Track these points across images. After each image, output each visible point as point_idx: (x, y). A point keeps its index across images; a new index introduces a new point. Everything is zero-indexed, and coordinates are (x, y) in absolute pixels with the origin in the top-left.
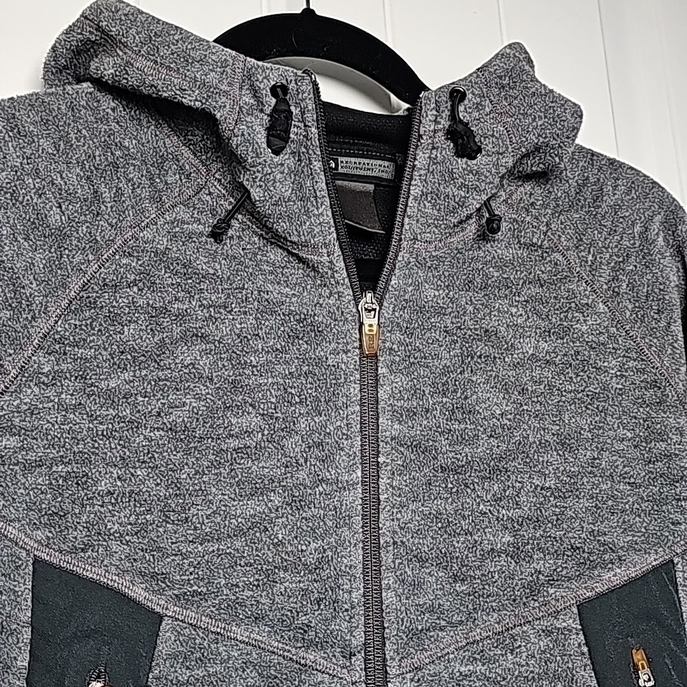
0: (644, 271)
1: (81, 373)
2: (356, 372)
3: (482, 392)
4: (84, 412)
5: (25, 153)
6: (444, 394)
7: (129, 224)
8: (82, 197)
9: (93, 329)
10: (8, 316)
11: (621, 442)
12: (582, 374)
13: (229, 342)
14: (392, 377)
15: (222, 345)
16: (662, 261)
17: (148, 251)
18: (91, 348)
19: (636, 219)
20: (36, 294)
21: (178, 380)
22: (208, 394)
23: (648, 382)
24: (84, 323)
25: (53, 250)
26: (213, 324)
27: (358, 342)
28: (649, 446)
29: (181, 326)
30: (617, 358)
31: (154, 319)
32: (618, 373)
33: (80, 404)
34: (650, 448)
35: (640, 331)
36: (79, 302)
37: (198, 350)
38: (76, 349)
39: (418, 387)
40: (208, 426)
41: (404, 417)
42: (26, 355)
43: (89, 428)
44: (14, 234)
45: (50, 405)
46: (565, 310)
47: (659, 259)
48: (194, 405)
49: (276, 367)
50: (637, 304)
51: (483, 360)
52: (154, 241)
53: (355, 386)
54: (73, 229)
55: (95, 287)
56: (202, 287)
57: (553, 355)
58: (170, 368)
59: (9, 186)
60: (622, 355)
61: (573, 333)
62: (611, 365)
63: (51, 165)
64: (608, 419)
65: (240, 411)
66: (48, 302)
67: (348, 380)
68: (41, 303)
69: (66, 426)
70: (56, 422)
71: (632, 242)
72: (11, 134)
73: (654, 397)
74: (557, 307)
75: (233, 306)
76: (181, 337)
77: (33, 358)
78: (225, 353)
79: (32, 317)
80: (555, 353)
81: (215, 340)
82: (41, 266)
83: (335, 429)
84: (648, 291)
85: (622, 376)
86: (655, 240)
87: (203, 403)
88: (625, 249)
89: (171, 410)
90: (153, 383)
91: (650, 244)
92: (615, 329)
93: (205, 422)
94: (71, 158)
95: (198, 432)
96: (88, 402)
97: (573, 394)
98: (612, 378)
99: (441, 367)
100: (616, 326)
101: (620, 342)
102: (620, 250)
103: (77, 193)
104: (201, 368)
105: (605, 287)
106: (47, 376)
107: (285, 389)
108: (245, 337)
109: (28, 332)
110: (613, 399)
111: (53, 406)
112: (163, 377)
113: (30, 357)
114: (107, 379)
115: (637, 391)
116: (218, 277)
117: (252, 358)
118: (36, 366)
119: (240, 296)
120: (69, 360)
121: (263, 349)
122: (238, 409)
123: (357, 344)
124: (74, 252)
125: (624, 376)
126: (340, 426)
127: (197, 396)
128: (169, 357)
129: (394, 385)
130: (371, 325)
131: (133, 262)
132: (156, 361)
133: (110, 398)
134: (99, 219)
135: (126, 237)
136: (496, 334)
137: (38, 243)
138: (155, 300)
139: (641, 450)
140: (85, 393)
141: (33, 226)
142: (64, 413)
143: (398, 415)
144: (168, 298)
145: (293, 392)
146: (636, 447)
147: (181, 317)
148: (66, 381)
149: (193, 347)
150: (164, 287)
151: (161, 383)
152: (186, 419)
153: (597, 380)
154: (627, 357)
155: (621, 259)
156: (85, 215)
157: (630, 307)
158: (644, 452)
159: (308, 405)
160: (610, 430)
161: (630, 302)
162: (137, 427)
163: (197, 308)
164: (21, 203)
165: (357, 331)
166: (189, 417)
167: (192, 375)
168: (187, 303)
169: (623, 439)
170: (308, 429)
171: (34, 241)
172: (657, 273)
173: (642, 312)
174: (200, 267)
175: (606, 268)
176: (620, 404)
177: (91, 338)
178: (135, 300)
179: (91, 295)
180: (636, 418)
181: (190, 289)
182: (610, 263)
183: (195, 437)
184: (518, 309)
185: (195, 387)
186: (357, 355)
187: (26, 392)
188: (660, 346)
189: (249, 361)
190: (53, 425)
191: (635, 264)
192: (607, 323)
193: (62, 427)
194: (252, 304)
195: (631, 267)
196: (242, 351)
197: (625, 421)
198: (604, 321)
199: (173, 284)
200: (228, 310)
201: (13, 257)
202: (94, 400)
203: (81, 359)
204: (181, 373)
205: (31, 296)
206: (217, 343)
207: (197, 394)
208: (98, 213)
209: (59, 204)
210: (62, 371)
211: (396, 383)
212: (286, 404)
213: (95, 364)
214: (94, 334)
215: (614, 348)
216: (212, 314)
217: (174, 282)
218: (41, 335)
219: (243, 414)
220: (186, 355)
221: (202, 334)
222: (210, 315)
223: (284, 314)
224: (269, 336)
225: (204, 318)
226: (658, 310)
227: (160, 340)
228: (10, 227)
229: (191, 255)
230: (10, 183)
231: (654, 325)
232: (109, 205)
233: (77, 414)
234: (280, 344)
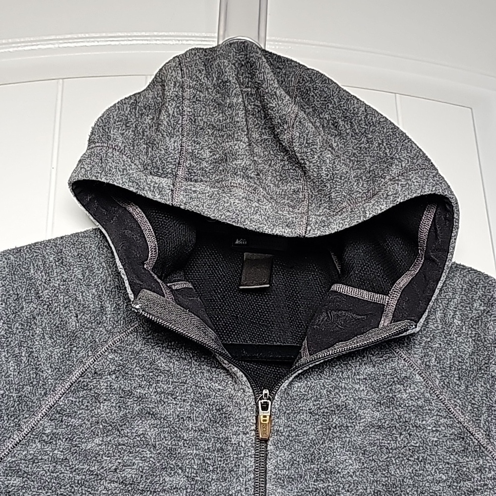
0: (446, 347)
1: (70, 436)
2: (252, 449)
3: (340, 455)
4: (68, 465)
5: (63, 277)
6: (312, 462)
7: (119, 330)
8: (92, 310)
9: (83, 405)
10: (29, 390)
11: (438, 484)
12: (404, 433)
13: (171, 420)
14: (278, 452)
15: (165, 421)
16: (458, 339)
17: (127, 351)
18: (80, 418)
19: (436, 308)
20: (50, 377)
21: (132, 445)
22: (151, 457)
23: (455, 435)
24: (78, 400)
25: (66, 347)
26: (162, 406)
27: (255, 426)
28: (459, 485)
29: (140, 405)
30: (432, 417)
31: (122, 399)
32: (434, 429)
33: (66, 459)
34: (460, 487)
35: (447, 395)
36: (77, 385)
37: (149, 424)
38: (70, 419)
39: (295, 458)
40: (148, 481)
41: (286, 483)
42: (36, 420)
43: (70, 477)
44: (43, 334)
45: (46, 457)
46: (390, 384)
47: (456, 337)
48: (141, 465)
49: (199, 442)
50: (444, 374)
51: (338, 429)
52: (133, 344)
53: (252, 459)
54: (82, 333)
55: (89, 374)
56: (159, 379)
57: (383, 421)
58: (127, 436)
59: (48, 300)
60: (435, 414)
61: (397, 402)
62: (428, 423)
63: (78, 287)
64: (427, 467)
65: (173, 472)
66: (56, 383)
67: (247, 455)
68: (52, 384)
69: (54, 474)
70: (49, 470)
71: (436, 325)
72: (57, 263)
73: (460, 446)
74: (385, 382)
75: (178, 394)
76: (138, 414)
77: (41, 422)
78: (167, 427)
79: (44, 393)
80: (384, 419)
81: (162, 418)
82: (57, 358)
83: (236, 492)
84: (450, 363)
85: (437, 431)
86: (451, 323)
87: (147, 464)
88: (431, 331)
89: (124, 468)
90: (114, 447)
91: (449, 327)
92: (429, 394)
93: (146, 479)
94: (91, 282)
95: (141, 486)
96: (72, 457)
97: (398, 450)
98: (429, 433)
99: (309, 441)
100: (430, 392)
101: (433, 404)
102: (427, 332)
103: (89, 307)
104: (149, 437)
105: (419, 362)
106: (48, 436)
107: (203, 460)
108: (182, 418)
109: (40, 403)
110: (431, 450)
111: (48, 458)
112: (122, 443)
113: (39, 421)
114: (86, 442)
115: (448, 442)
116: (171, 373)
117: (184, 434)
118: (41, 428)
119: (183, 388)
120: (64, 426)
121: (192, 428)
122: (171, 470)
123: (253, 428)
124: (80, 349)
125: (438, 431)
126: (240, 490)
127: (143, 459)
128: (128, 428)
129: (279, 458)
130: (265, 417)
131: (116, 357)
132: (118, 430)
133: (86, 456)
134: (100, 326)
135: (115, 339)
136: (346, 407)
137: (58, 341)
138: (125, 385)
139: (453, 489)
140: (70, 451)
141: (57, 329)
142: (54, 464)
143: (281, 481)
144: (134, 385)
145: (209, 463)
146: (449, 486)
147: (141, 399)
148: (60, 441)
149: (146, 421)
150: (133, 377)
151: (120, 447)
152: (133, 476)
153: (417, 436)
154: (439, 415)
155: (429, 340)
156: (92, 323)
157: (439, 376)
158: (456, 490)
159: (218, 473)
160: (429, 475)
161: (439, 372)
162: (100, 479)
163: (152, 394)
164: (53, 312)
165: (254, 418)
166: (136, 474)
167: (142, 442)
168: (146, 389)
169: (440, 481)
170: (217, 491)
171: (55, 339)
172: (456, 349)
173: (447, 380)
174: (160, 365)
175: (418, 347)
176: (436, 453)
177: (81, 412)
178: (112, 384)
179: (85, 380)
180: (448, 463)
181: (150, 380)
182: (421, 343)
183: (139, 489)
184: (360, 385)
185: (142, 451)
186: (253, 436)
187: (32, 446)
188: (462, 405)
189: (182, 436)
190: (46, 473)
191: (440, 342)
192: (423, 390)
193: (52, 474)
194: (190, 395)
195: (437, 345)
196: (178, 428)
197: (441, 467)
198: (421, 388)
199: (139, 375)
200: (174, 397)
201: (39, 349)
202: (76, 456)
203: (72, 425)
204: (135, 440)
205: (46, 378)
206: (162, 419)
207: (144, 457)
208: (100, 322)
209: (77, 314)
210: (58, 434)
211: (281, 456)
212: (203, 471)
213: (80, 430)
214: (83, 409)
215: (429, 409)
216: (162, 398)
217: (141, 374)
218: (48, 406)
219: (174, 474)
220: (140, 427)
221: (153, 412)
222: (161, 399)
223: (209, 404)
224: (198, 419)
225: (156, 401)
226: (459, 377)
227: (123, 415)
228: (42, 329)
229: (155, 356)
230: (48, 298)
231: (457, 389)
232: (109, 316)
233: (63, 466)
234: (204, 426)
